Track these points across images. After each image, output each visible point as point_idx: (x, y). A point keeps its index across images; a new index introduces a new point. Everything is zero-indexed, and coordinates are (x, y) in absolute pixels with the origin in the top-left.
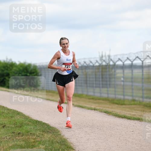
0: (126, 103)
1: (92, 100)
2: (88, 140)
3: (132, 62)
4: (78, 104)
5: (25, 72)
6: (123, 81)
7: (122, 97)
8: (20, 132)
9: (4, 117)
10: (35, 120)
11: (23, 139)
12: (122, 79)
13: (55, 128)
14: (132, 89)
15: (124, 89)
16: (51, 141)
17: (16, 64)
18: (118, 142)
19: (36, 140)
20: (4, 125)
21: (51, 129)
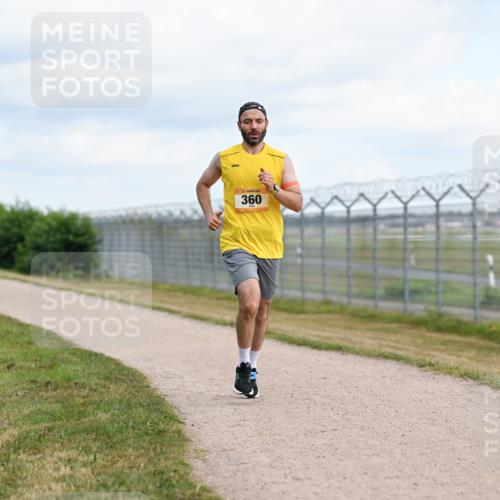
0: (308, 308)
1: (225, 303)
3: (323, 209)
4: (191, 312)
5: (62, 233)
6: (301, 256)
7: (298, 294)
8: (49, 379)
9: (11, 343)
10: (86, 351)
11: (56, 396)
12: (299, 250)
13: (136, 371)
14: (324, 275)
15: (302, 274)
16: (125, 401)
17: (42, 214)
19: (89, 399)
20: (11, 362)
21: (126, 372)
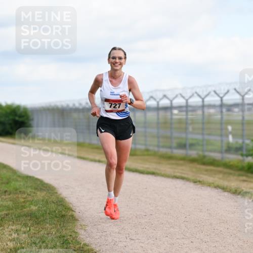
2: (91, 199)
5: (12, 116)
8: (6, 189)
11: (10, 198)
14: (146, 136)
16: (45, 200)
18: (128, 201)
19: (27, 199)
21: (45, 186)
